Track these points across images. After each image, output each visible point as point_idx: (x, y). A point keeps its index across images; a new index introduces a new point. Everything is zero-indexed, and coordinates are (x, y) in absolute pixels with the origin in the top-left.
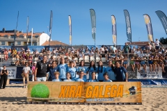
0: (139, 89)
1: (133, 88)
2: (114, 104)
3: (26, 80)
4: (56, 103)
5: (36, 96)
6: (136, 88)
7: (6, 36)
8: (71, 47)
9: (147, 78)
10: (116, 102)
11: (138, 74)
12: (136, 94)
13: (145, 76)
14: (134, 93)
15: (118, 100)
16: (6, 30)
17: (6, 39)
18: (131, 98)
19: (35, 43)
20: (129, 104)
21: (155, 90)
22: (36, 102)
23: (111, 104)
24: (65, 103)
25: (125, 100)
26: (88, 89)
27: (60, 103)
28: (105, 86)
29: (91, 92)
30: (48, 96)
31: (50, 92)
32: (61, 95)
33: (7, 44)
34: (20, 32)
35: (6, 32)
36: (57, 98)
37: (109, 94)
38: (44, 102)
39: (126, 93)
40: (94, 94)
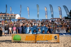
0: (58, 37)
1: (56, 36)
2: (48, 43)
4: (24, 43)
5: (15, 40)
6: (57, 37)
7: (2, 15)
9: (60, 32)
10: (49, 42)
11: (56, 31)
12: (57, 39)
13: (59, 31)
14: (56, 39)
15: (50, 41)
16: (2, 13)
17: (2, 16)
18: (55, 40)
19: (14, 18)
20: (54, 43)
21: (63, 37)
22: (15, 42)
24: (28, 43)
25: (53, 41)
26: (37, 37)
27: (25, 43)
28: (44, 36)
29: (38, 38)
30: (20, 40)
31: (21, 38)
32: (26, 39)
33: (3, 18)
34: (8, 14)
35: (2, 14)
36: (24, 41)
37: (46, 39)
38: (19, 42)
39: (53, 38)
40: (40, 39)
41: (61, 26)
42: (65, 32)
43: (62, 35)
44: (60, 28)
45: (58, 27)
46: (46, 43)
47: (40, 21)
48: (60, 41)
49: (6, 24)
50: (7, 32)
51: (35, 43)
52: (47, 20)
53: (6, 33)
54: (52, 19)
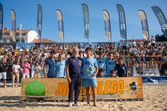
2: (115, 100)
3: (16, 79)
4: (53, 101)
5: (31, 94)
8: (63, 44)
9: (144, 75)
10: (117, 98)
12: (137, 90)
14: (135, 89)
15: (119, 96)
18: (132, 94)
20: (130, 100)
22: (31, 100)
23: (111, 100)
24: (62, 101)
25: (126, 96)
28: (104, 82)
30: (44, 94)
31: (46, 89)
34: (6, 29)
36: (53, 96)
37: (109, 90)
38: (39, 100)
39: (127, 89)
41: (148, 59)
42: (158, 75)
43: (149, 83)
44: (144, 65)
45: (139, 63)
46: (108, 100)
47: (93, 47)
48: (145, 96)
50: (5, 78)
52: (110, 44)
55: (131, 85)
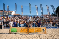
0: (46, 30)
1: (44, 29)
4: (19, 34)
6: (45, 29)
9: (48, 26)
11: (45, 25)
12: (45, 31)
14: (44, 31)
15: (39, 33)
16: (1, 10)
17: (1, 13)
18: (43, 32)
19: (11, 14)
22: (12, 34)
23: (37, 34)
24: (22, 34)
25: (41, 33)
27: (20, 34)
28: (35, 29)
30: (16, 32)
31: (17, 30)
33: (1, 15)
34: (6, 11)
36: (19, 32)
37: (36, 31)
38: (15, 34)
39: (42, 31)
40: (31, 31)
42: (52, 26)
43: (49, 29)
44: (48, 23)
45: (46, 22)
47: (32, 17)
48: (47, 33)
49: (4, 20)
51: (28, 34)
52: (38, 16)
53: (4, 27)
54: (42, 15)
55: (43, 30)
